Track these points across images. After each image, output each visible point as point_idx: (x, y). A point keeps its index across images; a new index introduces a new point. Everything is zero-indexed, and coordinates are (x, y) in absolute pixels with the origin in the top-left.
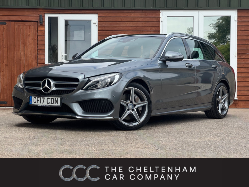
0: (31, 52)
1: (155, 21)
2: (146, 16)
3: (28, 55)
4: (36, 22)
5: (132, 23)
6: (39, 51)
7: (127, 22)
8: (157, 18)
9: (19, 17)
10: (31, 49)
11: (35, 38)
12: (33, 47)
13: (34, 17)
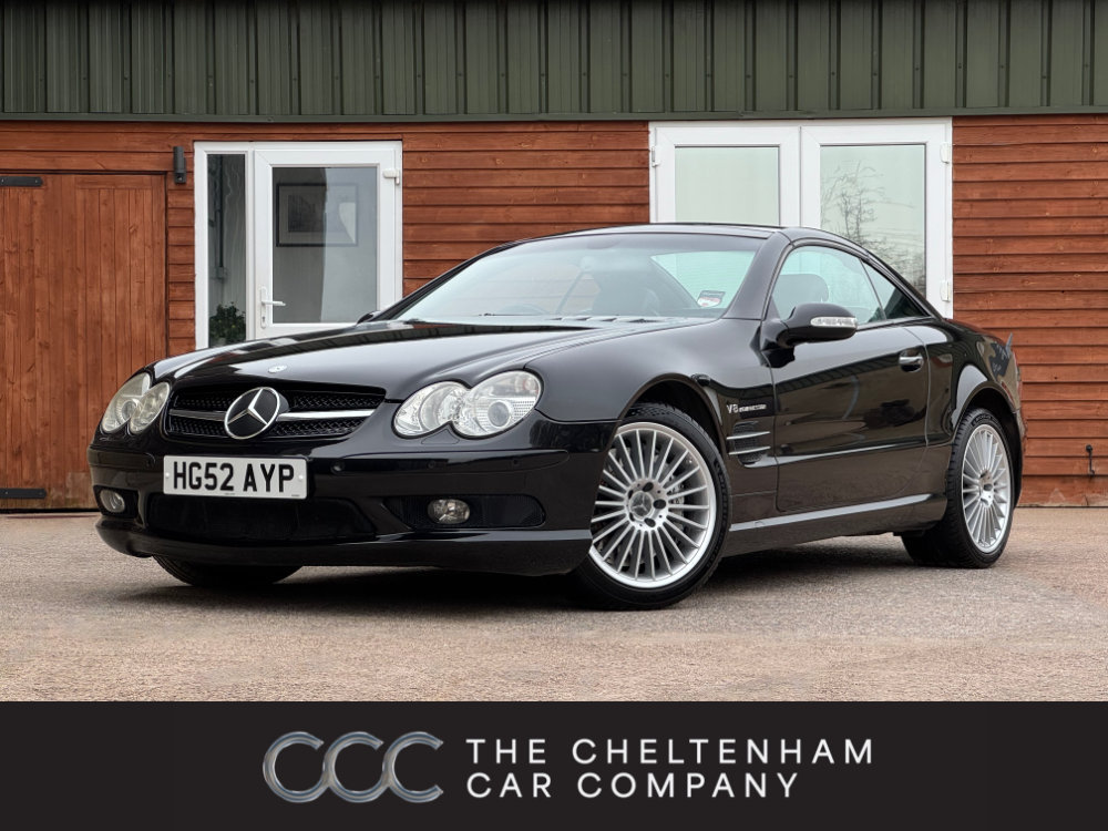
0: (140, 293)
1: (630, 166)
2: (592, 147)
3: (128, 307)
4: (159, 177)
5: (536, 172)
6: (171, 286)
7: (519, 172)
8: (636, 153)
9: (92, 155)
10: (141, 282)
11: (156, 238)
12: (151, 274)
13: (152, 156)
